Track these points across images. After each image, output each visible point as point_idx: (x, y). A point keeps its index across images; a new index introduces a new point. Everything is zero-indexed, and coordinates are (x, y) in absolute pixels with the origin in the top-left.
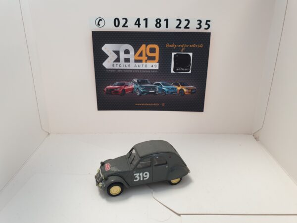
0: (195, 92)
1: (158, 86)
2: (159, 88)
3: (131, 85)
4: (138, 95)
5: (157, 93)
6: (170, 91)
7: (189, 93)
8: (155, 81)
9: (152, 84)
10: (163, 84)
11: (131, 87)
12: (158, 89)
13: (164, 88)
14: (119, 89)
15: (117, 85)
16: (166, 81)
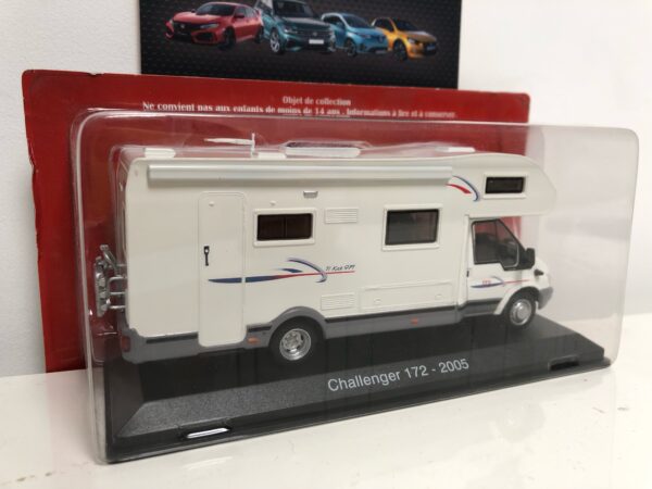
0: (433, 52)
1: (333, 28)
2: (336, 33)
3: (256, 18)
4: (275, 49)
5: (331, 49)
6: (370, 45)
7: (419, 52)
8: (326, 11)
9: (317, 17)
10: (350, 21)
11: (252, 22)
12: (333, 37)
13: (350, 35)
14: (214, 26)
15: (211, 13)
16: (356, 12)
